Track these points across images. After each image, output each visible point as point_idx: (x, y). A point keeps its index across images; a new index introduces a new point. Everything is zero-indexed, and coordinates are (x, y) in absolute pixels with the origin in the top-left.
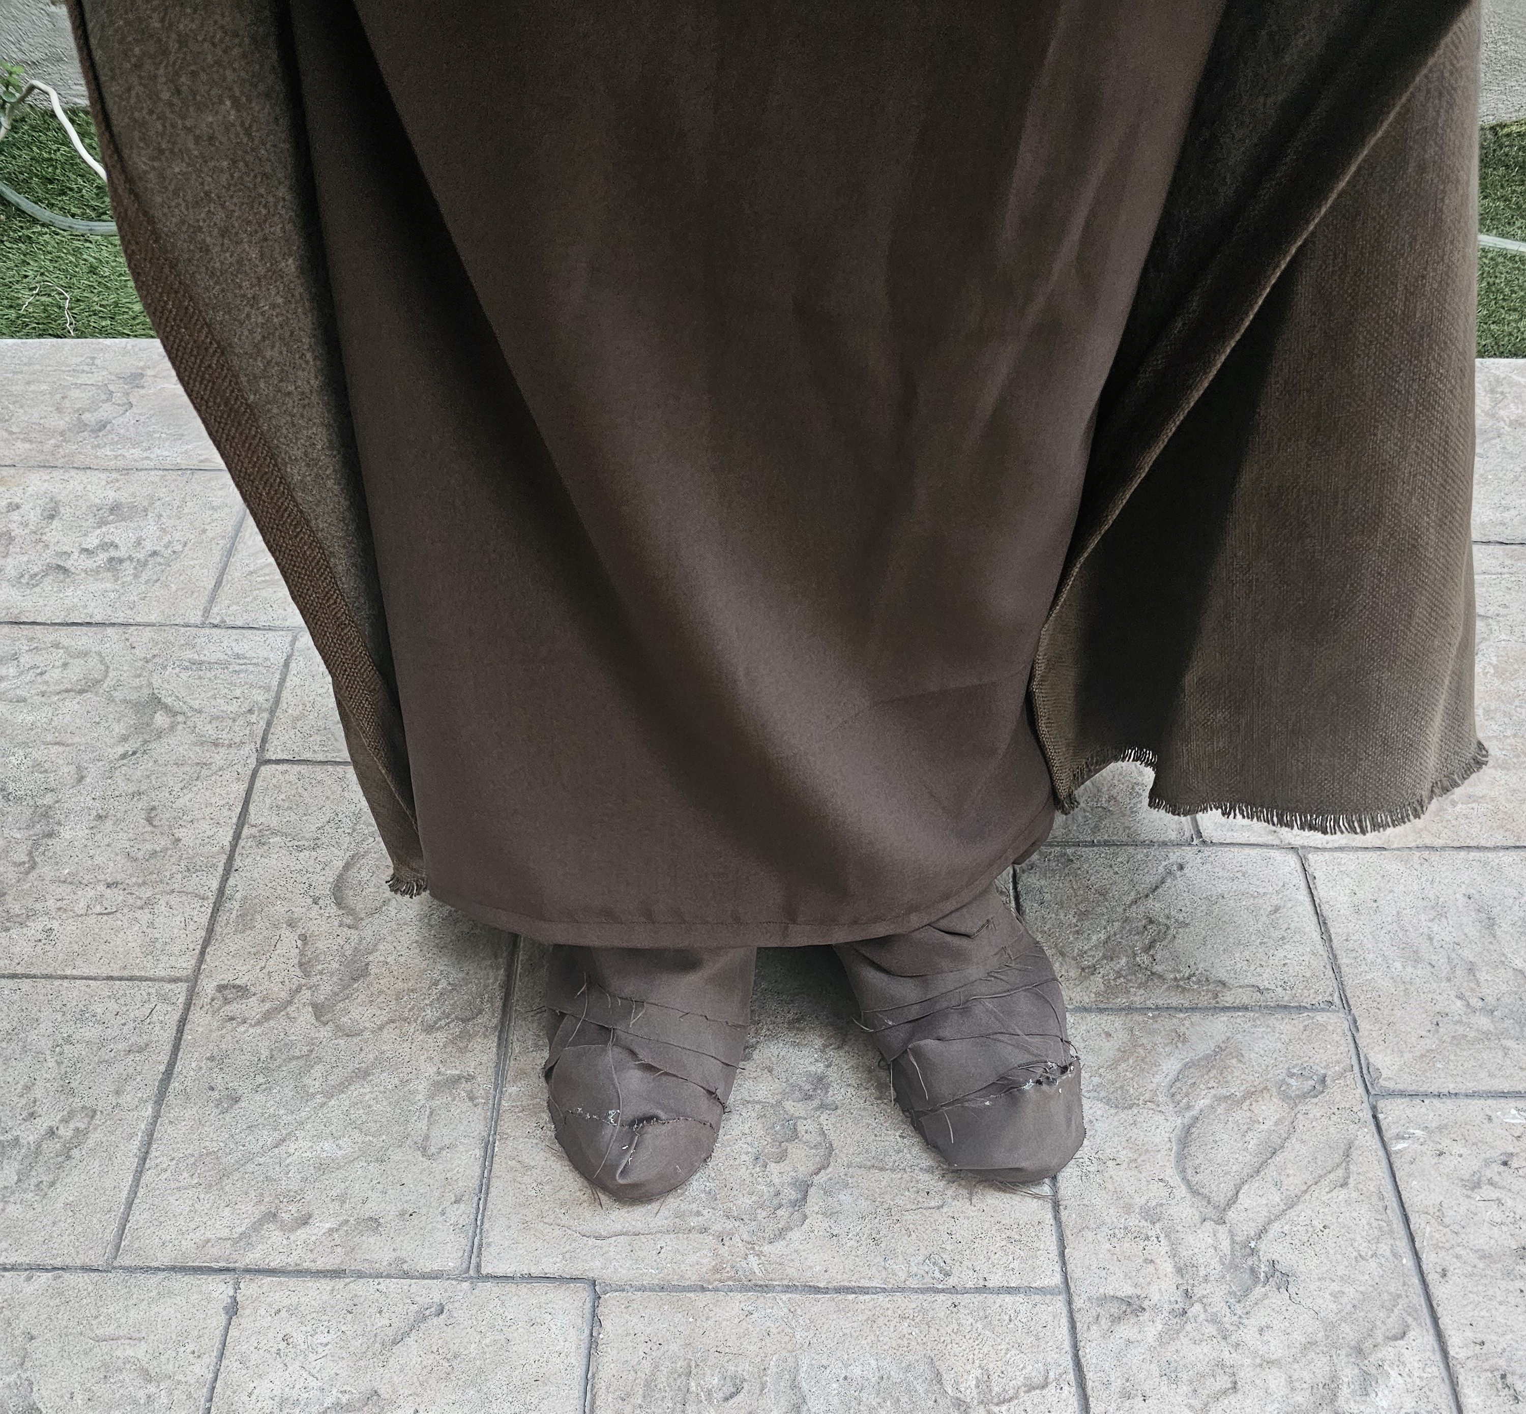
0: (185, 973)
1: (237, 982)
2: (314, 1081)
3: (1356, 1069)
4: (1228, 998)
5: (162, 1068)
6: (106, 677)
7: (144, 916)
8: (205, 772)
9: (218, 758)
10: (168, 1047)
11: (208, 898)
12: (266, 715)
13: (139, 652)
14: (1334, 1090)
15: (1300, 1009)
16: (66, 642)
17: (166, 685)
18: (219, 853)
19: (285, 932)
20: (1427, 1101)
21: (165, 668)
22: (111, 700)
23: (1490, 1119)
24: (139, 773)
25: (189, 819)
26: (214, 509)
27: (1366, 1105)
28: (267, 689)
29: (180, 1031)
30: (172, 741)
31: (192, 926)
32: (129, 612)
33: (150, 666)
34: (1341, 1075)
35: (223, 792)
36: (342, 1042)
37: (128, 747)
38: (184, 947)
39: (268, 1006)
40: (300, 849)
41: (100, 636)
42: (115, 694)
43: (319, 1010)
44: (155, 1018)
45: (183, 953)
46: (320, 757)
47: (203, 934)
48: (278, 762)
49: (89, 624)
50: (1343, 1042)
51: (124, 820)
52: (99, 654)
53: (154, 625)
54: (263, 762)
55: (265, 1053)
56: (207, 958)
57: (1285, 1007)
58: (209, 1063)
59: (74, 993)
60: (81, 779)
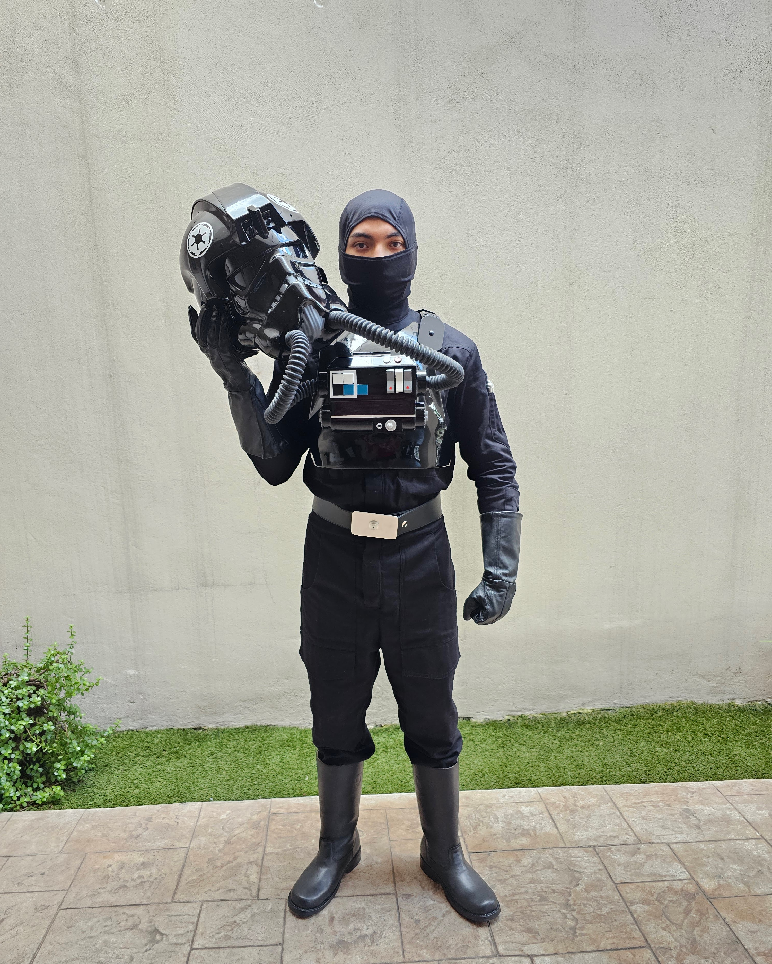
6: (140, 923)
9: (177, 949)
28: (193, 924)
48: (197, 949)
52: (138, 915)
54: (192, 949)
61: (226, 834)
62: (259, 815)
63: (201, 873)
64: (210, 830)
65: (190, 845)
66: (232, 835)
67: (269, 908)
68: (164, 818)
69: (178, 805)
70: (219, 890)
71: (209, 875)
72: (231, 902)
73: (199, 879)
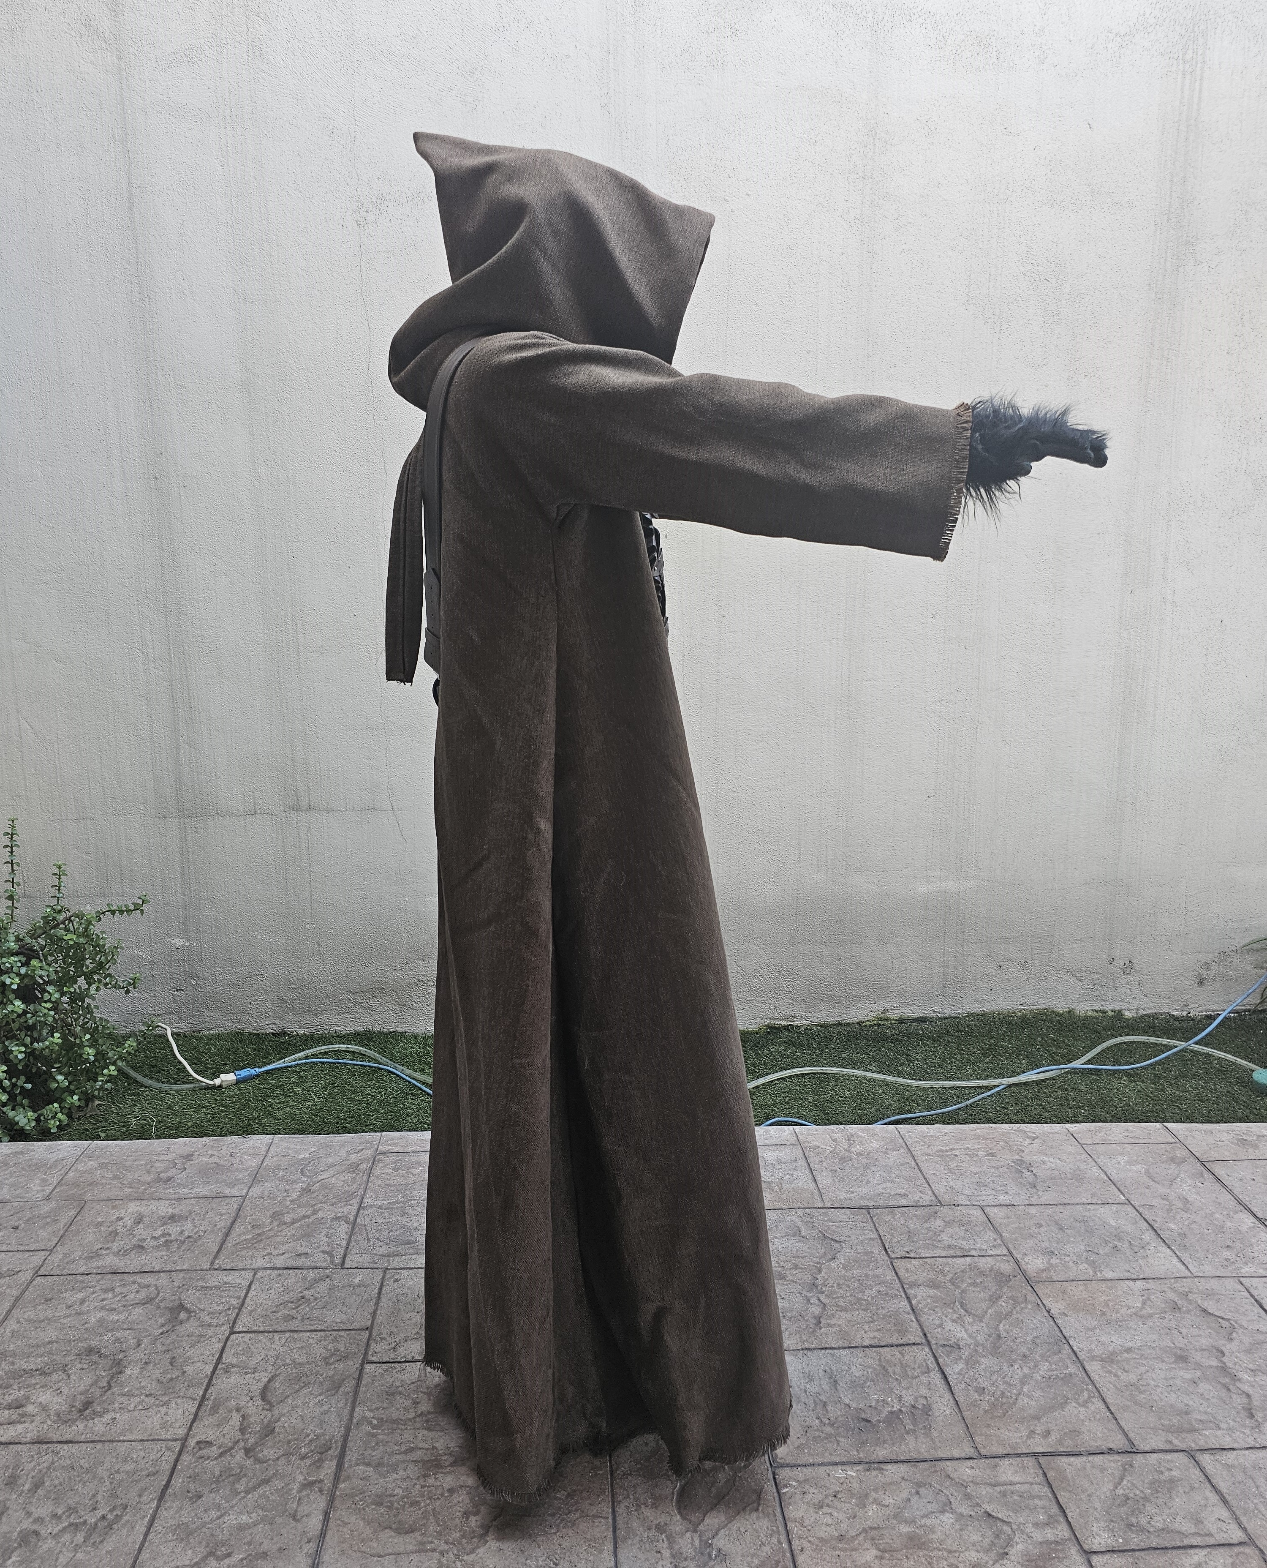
0: (180, 1436)
1: (207, 1439)
2: (241, 1487)
5: (164, 1483)
6: (158, 1296)
7: (163, 1410)
8: (202, 1339)
9: (211, 1332)
10: (168, 1473)
11: (196, 1400)
12: (236, 1311)
13: (176, 1284)
16: (139, 1280)
17: (187, 1299)
18: (205, 1377)
19: (234, 1414)
20: (799, 1469)
21: (188, 1290)
22: (159, 1307)
23: (829, 1475)
24: (169, 1341)
25: (192, 1361)
26: (222, 1215)
27: (768, 1471)
28: (239, 1298)
29: (175, 1465)
30: (187, 1325)
31: (187, 1413)
32: (173, 1265)
33: (180, 1290)
35: (210, 1349)
36: (257, 1466)
37: (165, 1329)
38: (181, 1424)
39: (221, 1450)
40: (246, 1373)
41: (157, 1277)
42: (161, 1304)
43: (248, 1452)
44: (163, 1458)
45: (180, 1427)
46: (262, 1329)
47: (193, 1416)
48: (239, 1332)
49: (152, 1272)
51: (159, 1364)
52: (155, 1285)
53: (185, 1270)
54: (232, 1333)
55: (217, 1473)
56: (193, 1428)
58: (189, 1480)
59: (122, 1448)
60: (139, 1345)
61: (305, 1179)
62: (360, 1154)
63: (259, 1231)
64: (281, 1174)
65: (247, 1193)
66: (314, 1180)
67: (357, 1281)
68: (211, 1156)
69: (235, 1138)
70: (284, 1253)
71: (272, 1233)
72: (300, 1271)
73: (256, 1239)
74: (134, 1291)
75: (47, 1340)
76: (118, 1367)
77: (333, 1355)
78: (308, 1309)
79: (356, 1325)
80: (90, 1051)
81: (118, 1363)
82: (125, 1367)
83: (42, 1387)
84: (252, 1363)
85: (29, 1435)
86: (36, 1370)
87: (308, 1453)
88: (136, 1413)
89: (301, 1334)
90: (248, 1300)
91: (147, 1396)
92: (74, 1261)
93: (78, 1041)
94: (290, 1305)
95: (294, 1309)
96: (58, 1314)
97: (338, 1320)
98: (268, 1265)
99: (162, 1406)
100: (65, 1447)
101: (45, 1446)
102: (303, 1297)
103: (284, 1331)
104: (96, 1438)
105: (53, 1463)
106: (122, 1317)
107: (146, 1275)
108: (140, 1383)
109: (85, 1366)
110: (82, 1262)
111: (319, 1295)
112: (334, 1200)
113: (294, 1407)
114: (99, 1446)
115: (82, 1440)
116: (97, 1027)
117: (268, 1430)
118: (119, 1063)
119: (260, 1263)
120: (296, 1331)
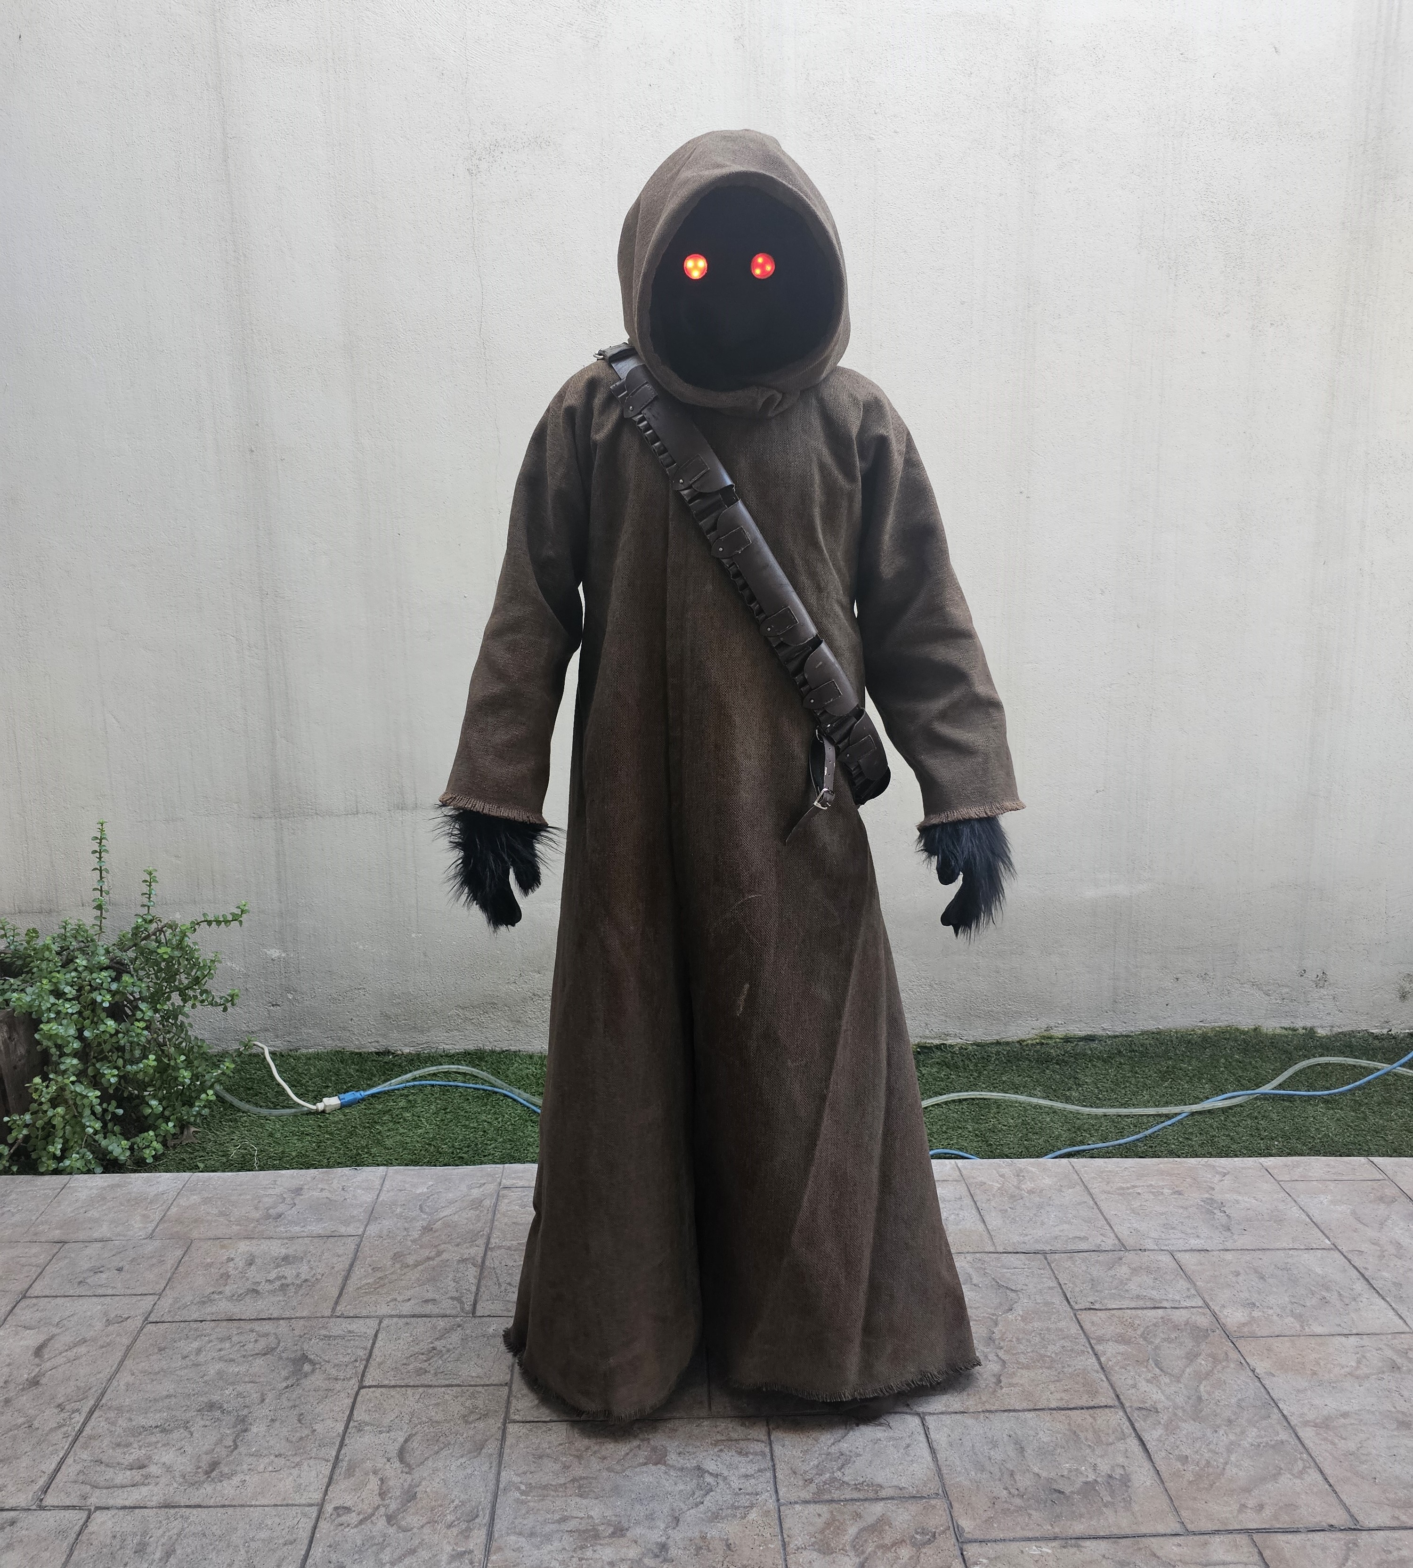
0: (317, 1501)
1: (345, 1505)
2: (385, 1558)
3: (952, 1529)
4: (883, 1494)
5: (303, 1553)
6: (278, 1346)
7: (295, 1472)
8: (330, 1394)
9: (338, 1386)
10: (306, 1542)
11: (330, 1461)
12: (364, 1362)
13: (297, 1332)
14: (940, 1540)
15: (922, 1497)
16: (257, 1329)
17: (310, 1349)
18: (336, 1436)
19: (372, 1477)
20: (989, 1544)
21: (311, 1340)
23: (1022, 1551)
24: (294, 1396)
25: (321, 1419)
26: (339, 1256)
27: (957, 1547)
28: (365, 1349)
29: (313, 1533)
30: (313, 1378)
31: (321, 1476)
32: (292, 1311)
33: (303, 1339)
34: (944, 1532)
35: (340, 1404)
36: (401, 1535)
37: (289, 1382)
38: (316, 1487)
39: (362, 1516)
40: (381, 1432)
41: (276, 1325)
43: (390, 1519)
44: (300, 1525)
45: (315, 1491)
46: (393, 1383)
47: (327, 1480)
48: (370, 1387)
49: (270, 1319)
50: (944, 1514)
51: (286, 1421)
52: (275, 1334)
53: (305, 1318)
54: (361, 1387)
55: (359, 1542)
56: (329, 1493)
57: (914, 1497)
58: (329, 1550)
59: (256, 1513)
60: (263, 1400)
61: (426, 1217)
62: (481, 1190)
63: (379, 1274)
64: (399, 1210)
65: (364, 1231)
66: (435, 1218)
67: (491, 1330)
68: (322, 1190)
69: (346, 1170)
70: (409, 1299)
71: (394, 1277)
72: (429, 1319)
73: (378, 1283)
74: (252, 1340)
75: (165, 1393)
76: (242, 1424)
77: (472, 1412)
78: (441, 1362)
79: (494, 1380)
80: (186, 1074)
81: (242, 1420)
82: (251, 1424)
83: (164, 1445)
84: (386, 1421)
85: (154, 1498)
86: (156, 1427)
87: (454, 1521)
88: (267, 1475)
89: (436, 1389)
90: (376, 1351)
91: (276, 1456)
92: (185, 1306)
93: (172, 1063)
94: (420, 1356)
95: (426, 1361)
96: (173, 1365)
97: (474, 1374)
98: (393, 1313)
99: (294, 1467)
100: (195, 1511)
101: (172, 1511)
102: (434, 1348)
103: (417, 1386)
104: (227, 1503)
105: (183, 1529)
106: (242, 1369)
107: (264, 1322)
108: (268, 1442)
109: (208, 1423)
110: (194, 1308)
111: (451, 1347)
112: (458, 1240)
113: (435, 1470)
114: (230, 1511)
115: (211, 1504)
116: (193, 1047)
117: (410, 1496)
118: (218, 1087)
119: (384, 1310)
120: (430, 1386)
